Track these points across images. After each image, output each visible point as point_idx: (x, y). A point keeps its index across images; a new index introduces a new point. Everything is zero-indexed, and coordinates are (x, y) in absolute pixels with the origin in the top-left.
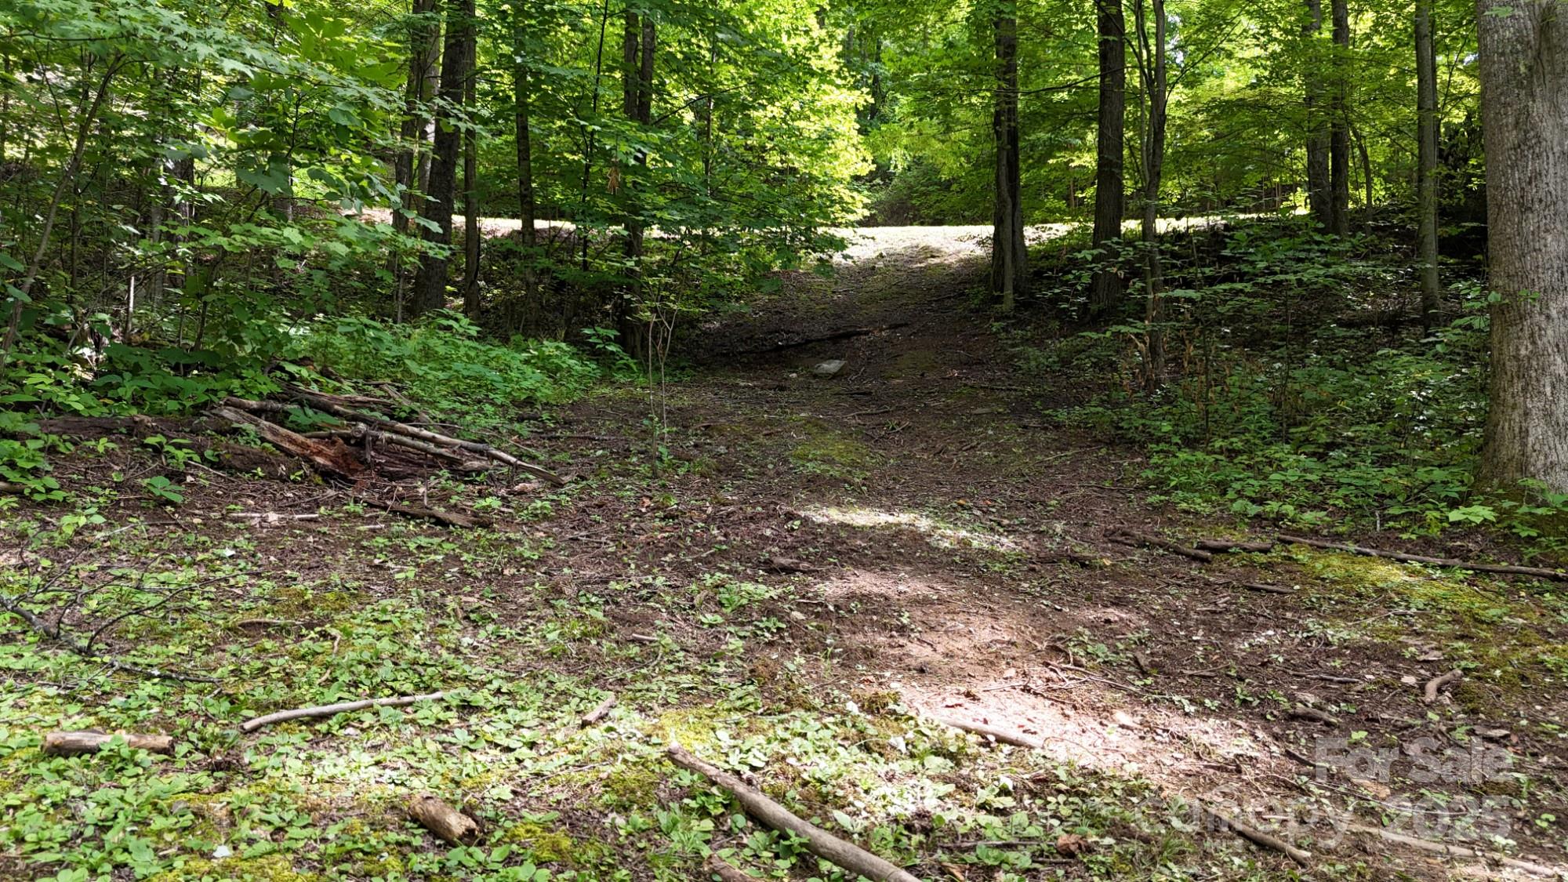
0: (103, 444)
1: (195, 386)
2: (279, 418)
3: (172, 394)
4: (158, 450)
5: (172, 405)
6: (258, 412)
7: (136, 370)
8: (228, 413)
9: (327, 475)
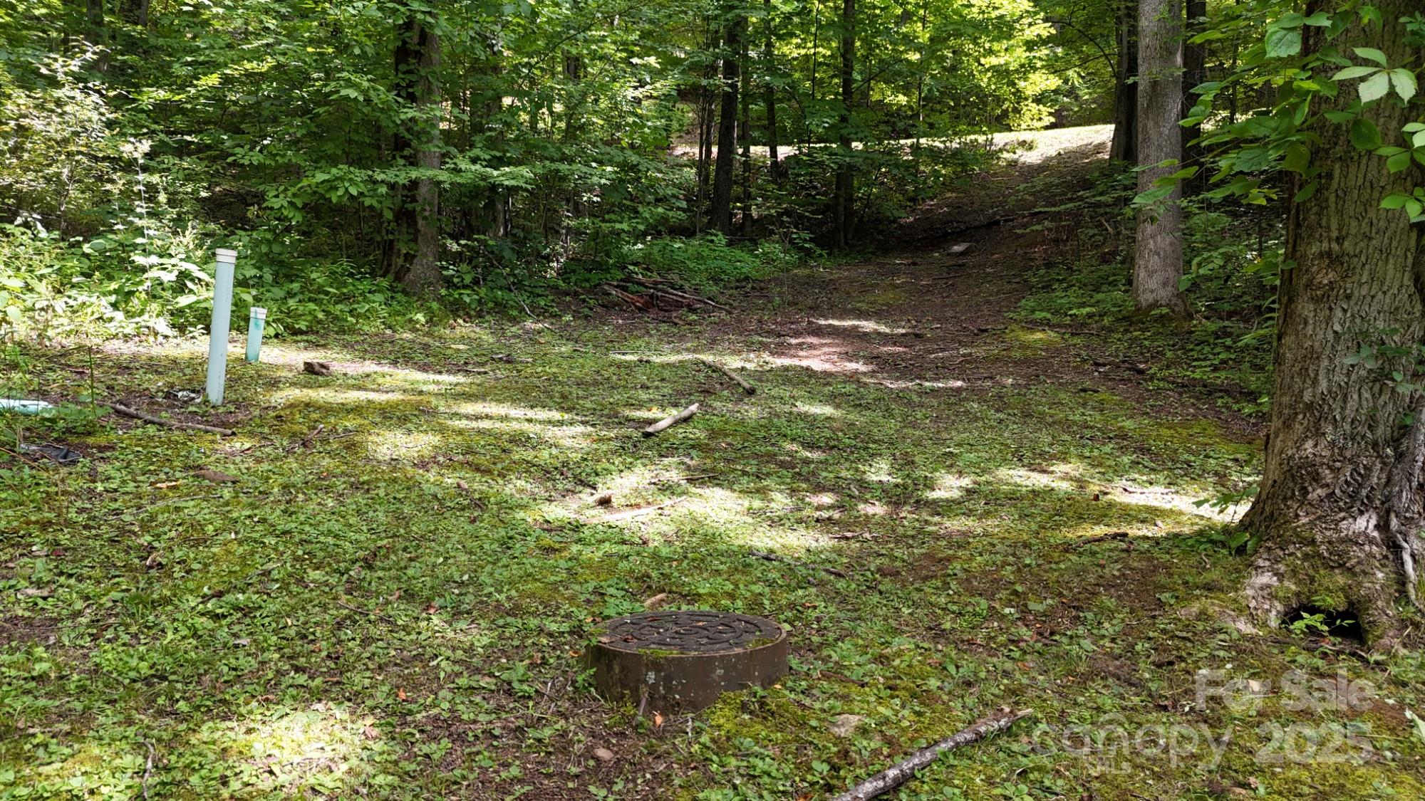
0: (568, 298)
1: (595, 277)
2: (624, 289)
3: (587, 280)
4: (584, 301)
5: (588, 285)
6: (617, 287)
7: (574, 271)
8: (606, 287)
9: (640, 309)
